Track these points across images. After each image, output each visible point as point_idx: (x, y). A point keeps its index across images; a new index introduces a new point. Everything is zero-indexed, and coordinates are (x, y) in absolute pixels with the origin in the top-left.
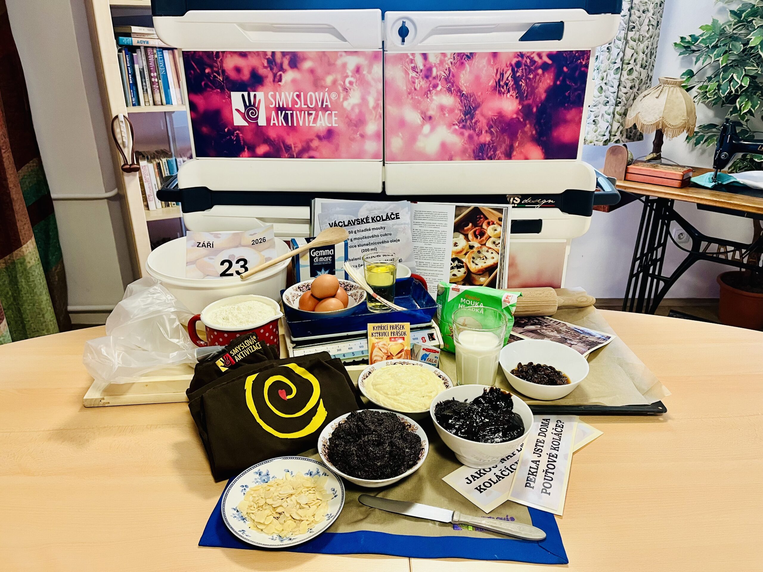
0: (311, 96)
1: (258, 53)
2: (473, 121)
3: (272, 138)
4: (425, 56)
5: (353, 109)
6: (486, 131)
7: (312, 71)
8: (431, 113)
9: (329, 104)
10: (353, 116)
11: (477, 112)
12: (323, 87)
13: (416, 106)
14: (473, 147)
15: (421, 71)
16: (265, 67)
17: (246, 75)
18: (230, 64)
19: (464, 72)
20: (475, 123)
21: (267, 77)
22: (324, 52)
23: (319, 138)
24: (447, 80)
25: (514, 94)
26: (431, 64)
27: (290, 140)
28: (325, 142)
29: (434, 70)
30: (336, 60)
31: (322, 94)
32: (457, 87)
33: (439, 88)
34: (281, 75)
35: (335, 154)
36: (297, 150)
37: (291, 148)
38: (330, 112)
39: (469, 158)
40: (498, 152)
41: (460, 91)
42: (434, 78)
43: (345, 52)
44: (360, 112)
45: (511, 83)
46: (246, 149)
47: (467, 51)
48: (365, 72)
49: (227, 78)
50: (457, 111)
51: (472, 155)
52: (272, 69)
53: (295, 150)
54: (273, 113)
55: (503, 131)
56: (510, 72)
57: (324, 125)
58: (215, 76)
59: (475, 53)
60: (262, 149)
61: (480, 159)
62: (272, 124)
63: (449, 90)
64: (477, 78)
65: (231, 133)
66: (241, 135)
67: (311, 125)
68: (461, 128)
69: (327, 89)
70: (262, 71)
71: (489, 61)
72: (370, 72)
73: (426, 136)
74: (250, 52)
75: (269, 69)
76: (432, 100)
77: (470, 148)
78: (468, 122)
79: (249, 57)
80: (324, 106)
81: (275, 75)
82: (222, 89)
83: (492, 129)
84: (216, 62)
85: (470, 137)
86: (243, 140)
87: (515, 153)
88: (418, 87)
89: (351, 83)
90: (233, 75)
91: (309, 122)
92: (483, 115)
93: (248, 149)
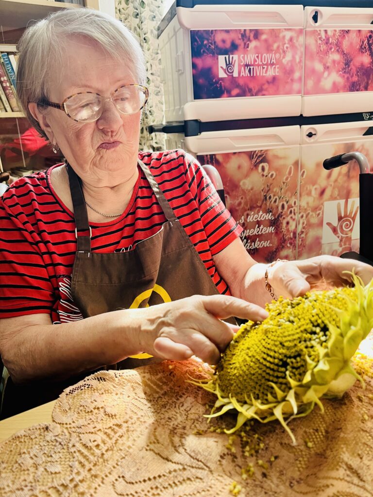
0: (265, 56)
1: (236, 30)
2: (349, 69)
3: (241, 85)
4: (326, 31)
5: (287, 64)
6: (356, 75)
7: (266, 41)
8: (328, 64)
9: (274, 61)
10: (288, 68)
11: (351, 63)
12: (272, 50)
13: (321, 61)
14: (349, 84)
15: (324, 40)
16: (240, 39)
17: (228, 45)
18: (219, 38)
19: (345, 41)
20: (350, 70)
21: (240, 45)
22: (273, 29)
23: (268, 82)
24: (337, 45)
25: (369, 54)
26: (329, 36)
27: (251, 85)
28: (271, 85)
29: (331, 39)
30: (279, 34)
31: (271, 55)
32: (342, 49)
33: (333, 50)
34: (248, 44)
35: (276, 92)
36: (255, 91)
37: (251, 90)
38: (274, 66)
39: (347, 91)
40: (361, 87)
41: (343, 51)
42: (331, 44)
43: (285, 29)
44: (292, 66)
45: (367, 47)
46: (225, 93)
47: (347, 29)
48: (295, 41)
49: (217, 47)
50: (341, 63)
51: (348, 88)
52: (243, 40)
53: (254, 91)
54: (243, 68)
55: (364, 74)
56: (366, 41)
57: (271, 74)
58: (210, 46)
59: (350, 30)
60: (235, 91)
61: (352, 91)
62: (241, 75)
63: (338, 50)
64: (351, 44)
65: (217, 82)
66: (222, 83)
67: (264, 74)
68: (343, 73)
69: (274, 52)
70: (238, 42)
71: (357, 35)
72: (297, 41)
73: (326, 79)
74: (231, 30)
75: (242, 40)
76: (329, 57)
77: (348, 85)
78: (347, 69)
79: (231, 33)
80: (272, 63)
81: (245, 44)
82: (213, 54)
83: (358, 74)
84: (211, 36)
85: (348, 78)
86: (224, 87)
87: (369, 87)
88: (322, 49)
89: (287, 48)
90: (220, 45)
91: (263, 73)
92: (354, 65)
93: (227, 92)
